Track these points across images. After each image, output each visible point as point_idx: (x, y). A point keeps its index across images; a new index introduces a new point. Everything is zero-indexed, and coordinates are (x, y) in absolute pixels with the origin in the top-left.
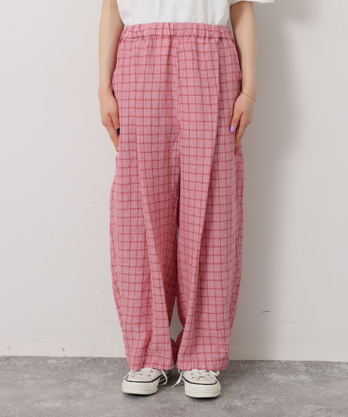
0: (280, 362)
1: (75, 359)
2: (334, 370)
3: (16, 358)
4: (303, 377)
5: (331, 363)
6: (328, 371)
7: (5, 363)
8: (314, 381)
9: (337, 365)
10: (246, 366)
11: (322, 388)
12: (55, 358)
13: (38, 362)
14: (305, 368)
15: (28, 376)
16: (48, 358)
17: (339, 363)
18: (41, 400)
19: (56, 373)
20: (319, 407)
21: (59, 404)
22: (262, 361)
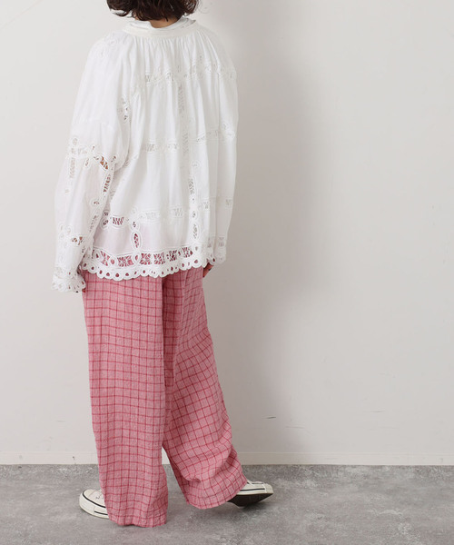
0: (286, 466)
1: (85, 466)
2: (339, 473)
3: (27, 466)
4: (308, 483)
5: (337, 466)
6: (333, 475)
7: (18, 472)
8: (318, 487)
9: (342, 469)
10: (253, 471)
11: (325, 494)
12: (65, 466)
13: (49, 471)
14: (311, 472)
15: (41, 486)
16: (59, 466)
17: (344, 466)
18: (56, 513)
19: (68, 482)
20: (320, 515)
21: (73, 517)
22: (269, 466)
